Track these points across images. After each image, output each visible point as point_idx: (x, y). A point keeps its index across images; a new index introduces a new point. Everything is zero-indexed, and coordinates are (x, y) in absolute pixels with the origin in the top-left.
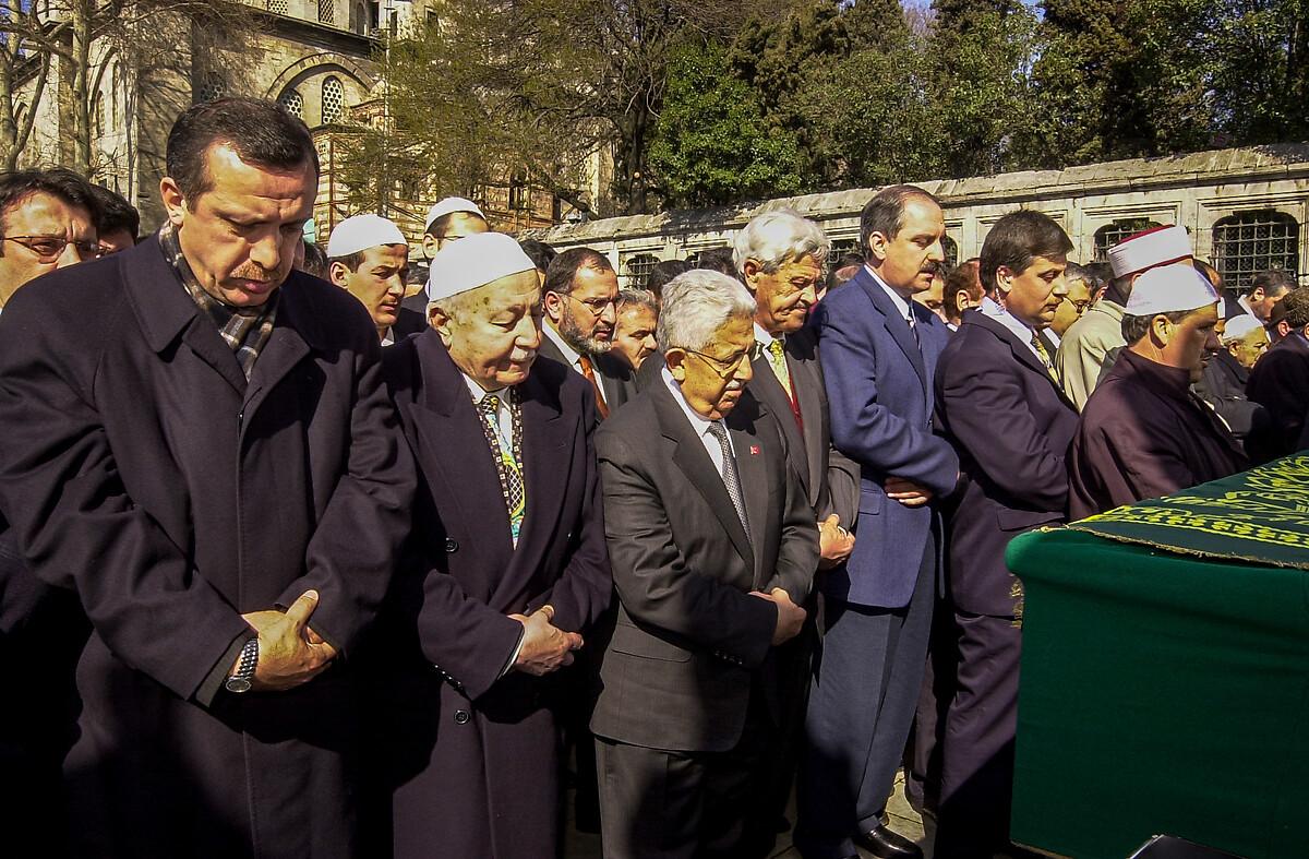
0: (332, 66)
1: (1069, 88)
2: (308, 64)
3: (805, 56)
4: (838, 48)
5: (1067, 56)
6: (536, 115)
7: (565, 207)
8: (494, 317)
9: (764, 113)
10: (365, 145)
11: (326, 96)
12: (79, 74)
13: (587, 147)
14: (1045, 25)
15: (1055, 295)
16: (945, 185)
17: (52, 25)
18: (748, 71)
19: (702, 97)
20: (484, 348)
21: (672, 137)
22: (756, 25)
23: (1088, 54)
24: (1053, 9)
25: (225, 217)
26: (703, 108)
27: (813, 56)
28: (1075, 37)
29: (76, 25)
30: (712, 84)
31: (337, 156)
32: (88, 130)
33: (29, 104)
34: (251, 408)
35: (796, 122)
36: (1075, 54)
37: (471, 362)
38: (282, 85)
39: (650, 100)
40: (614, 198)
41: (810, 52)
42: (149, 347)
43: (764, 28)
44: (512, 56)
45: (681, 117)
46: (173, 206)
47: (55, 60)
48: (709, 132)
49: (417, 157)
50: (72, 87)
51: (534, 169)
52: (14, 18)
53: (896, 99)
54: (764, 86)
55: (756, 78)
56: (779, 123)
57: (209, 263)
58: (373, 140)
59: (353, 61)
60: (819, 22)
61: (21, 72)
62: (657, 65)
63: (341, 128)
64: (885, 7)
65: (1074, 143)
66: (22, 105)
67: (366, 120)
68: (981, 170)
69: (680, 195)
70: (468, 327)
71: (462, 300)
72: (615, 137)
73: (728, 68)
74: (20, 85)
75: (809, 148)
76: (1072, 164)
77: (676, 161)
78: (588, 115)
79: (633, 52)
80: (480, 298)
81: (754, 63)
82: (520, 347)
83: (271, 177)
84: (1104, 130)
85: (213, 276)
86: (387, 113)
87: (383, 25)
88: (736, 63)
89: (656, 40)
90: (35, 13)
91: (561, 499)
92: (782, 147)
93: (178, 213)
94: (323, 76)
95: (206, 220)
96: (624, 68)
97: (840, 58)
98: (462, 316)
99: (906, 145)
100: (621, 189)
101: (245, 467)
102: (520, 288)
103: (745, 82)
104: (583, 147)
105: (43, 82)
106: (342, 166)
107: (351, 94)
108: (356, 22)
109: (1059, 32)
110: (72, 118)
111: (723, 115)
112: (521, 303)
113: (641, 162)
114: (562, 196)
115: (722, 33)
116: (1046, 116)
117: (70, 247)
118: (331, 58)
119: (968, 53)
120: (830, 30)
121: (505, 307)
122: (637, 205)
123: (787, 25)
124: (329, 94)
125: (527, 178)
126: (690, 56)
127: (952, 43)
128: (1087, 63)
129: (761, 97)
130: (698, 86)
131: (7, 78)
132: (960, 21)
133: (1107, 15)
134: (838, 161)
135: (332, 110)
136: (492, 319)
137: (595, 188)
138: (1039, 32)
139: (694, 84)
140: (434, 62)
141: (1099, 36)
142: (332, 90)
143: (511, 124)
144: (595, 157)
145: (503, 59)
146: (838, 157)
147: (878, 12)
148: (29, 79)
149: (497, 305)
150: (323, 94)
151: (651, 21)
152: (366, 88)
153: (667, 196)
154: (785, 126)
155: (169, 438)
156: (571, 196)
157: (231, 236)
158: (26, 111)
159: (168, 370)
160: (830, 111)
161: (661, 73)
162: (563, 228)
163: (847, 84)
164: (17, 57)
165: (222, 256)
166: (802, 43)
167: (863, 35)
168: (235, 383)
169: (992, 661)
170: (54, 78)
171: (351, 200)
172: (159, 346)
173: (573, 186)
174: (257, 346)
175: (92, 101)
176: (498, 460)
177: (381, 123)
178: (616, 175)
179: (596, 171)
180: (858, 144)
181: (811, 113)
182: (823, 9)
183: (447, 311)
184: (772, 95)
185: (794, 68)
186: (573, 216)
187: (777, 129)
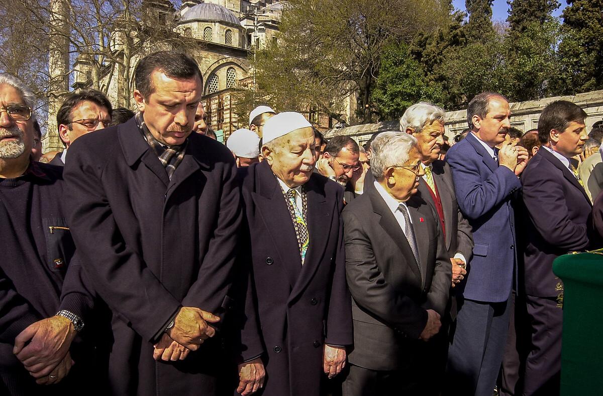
0: (231, 63)
1: (577, 56)
2: (221, 62)
3: (445, 47)
4: (461, 43)
5: (576, 40)
6: (320, 81)
7: (335, 121)
8: (292, 149)
9: (426, 75)
10: (245, 96)
11: (228, 76)
12: (126, 71)
13: (344, 94)
14: (564, 26)
15: (582, 140)
16: (515, 105)
17: (116, 51)
18: (418, 55)
19: (397, 68)
20: (288, 164)
21: (383, 87)
22: (421, 34)
23: (587, 38)
24: (568, 18)
25: (162, 103)
26: (398, 74)
27: (449, 47)
28: (580, 31)
29: (125, 50)
30: (402, 62)
31: (233, 102)
32: (129, 94)
33: (106, 85)
34: (170, 192)
35: (441, 78)
36: (580, 39)
37: (281, 171)
38: (210, 72)
39: (373, 71)
40: (357, 117)
41: (447, 46)
42: (127, 164)
43: (425, 36)
44: (311, 54)
45: (387, 78)
46: (139, 103)
47: (117, 65)
48: (400, 84)
49: (268, 101)
50: (123, 76)
51: (320, 104)
52: (101, 49)
53: (490, 65)
54: (426, 62)
55: (422, 59)
56: (434, 79)
57: (157, 126)
58: (249, 94)
59: (240, 60)
60: (452, 31)
61: (103, 72)
62: (376, 55)
63: (234, 89)
64: (483, 22)
65: (580, 82)
66: (104, 85)
67: (245, 86)
68: (533, 97)
69: (387, 114)
70: (280, 155)
71: (277, 141)
72: (357, 89)
73: (409, 55)
74: (102, 77)
75: (448, 90)
76: (580, 92)
77: (385, 98)
78: (344, 79)
79: (365, 50)
80: (286, 140)
81: (421, 52)
82: (305, 164)
83: (180, 83)
84: (597, 75)
85: (159, 133)
86: (254, 82)
87: (253, 43)
88: (413, 52)
89: (375, 44)
90: (109, 47)
91: (326, 240)
92: (435, 90)
93: (142, 106)
94: (227, 67)
95: (154, 106)
96: (360, 57)
97: (462, 48)
98: (277, 149)
99: (495, 87)
100: (360, 113)
101: (166, 220)
102: (305, 135)
103: (417, 61)
104: (342, 95)
105: (112, 75)
106: (235, 106)
107: (239, 75)
108: (242, 43)
109: (571, 28)
110: (123, 90)
111: (407, 76)
112: (305, 143)
113: (369, 100)
114: (333, 116)
115: (406, 39)
116: (565, 70)
117: (100, 123)
118: (231, 59)
119: (525, 42)
120: (457, 35)
121: (298, 145)
122: (367, 120)
123: (436, 34)
124: (230, 75)
125: (317, 109)
126: (391, 50)
127: (517, 38)
128: (586, 43)
129: (425, 67)
130: (395, 64)
131: (97, 74)
132: (521, 27)
133: (597, 19)
134: (462, 96)
135: (231, 82)
136: (291, 150)
137: (348, 113)
138: (561, 30)
139: (393, 62)
140: (275, 59)
141: (593, 29)
142: (231, 73)
143: (310, 85)
144: (348, 99)
145: (306, 56)
146: (462, 94)
147: (480, 25)
148: (106, 75)
149: (294, 143)
150: (227, 75)
151: (373, 36)
152: (246, 72)
153: (381, 115)
154: (436, 80)
155: (133, 206)
156: (337, 117)
157: (165, 112)
158: (105, 87)
159: (135, 174)
160: (458, 73)
161: (378, 58)
162: (333, 131)
163: (466, 59)
164: (102, 65)
165: (162, 122)
166: (444, 42)
167: (473, 36)
168: (164, 181)
169: (550, 333)
170: (116, 73)
171: (239, 121)
172: (131, 163)
173: (338, 112)
174: (175, 164)
175: (131, 82)
176: (294, 220)
177: (252, 87)
178: (358, 106)
179: (349, 105)
180: (472, 87)
181: (449, 74)
182: (453, 25)
183: (270, 148)
184: (430, 66)
185: (440, 53)
186: (337, 125)
187: (433, 82)
